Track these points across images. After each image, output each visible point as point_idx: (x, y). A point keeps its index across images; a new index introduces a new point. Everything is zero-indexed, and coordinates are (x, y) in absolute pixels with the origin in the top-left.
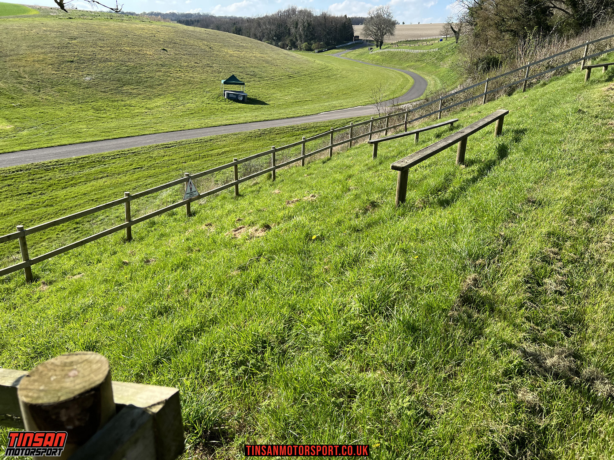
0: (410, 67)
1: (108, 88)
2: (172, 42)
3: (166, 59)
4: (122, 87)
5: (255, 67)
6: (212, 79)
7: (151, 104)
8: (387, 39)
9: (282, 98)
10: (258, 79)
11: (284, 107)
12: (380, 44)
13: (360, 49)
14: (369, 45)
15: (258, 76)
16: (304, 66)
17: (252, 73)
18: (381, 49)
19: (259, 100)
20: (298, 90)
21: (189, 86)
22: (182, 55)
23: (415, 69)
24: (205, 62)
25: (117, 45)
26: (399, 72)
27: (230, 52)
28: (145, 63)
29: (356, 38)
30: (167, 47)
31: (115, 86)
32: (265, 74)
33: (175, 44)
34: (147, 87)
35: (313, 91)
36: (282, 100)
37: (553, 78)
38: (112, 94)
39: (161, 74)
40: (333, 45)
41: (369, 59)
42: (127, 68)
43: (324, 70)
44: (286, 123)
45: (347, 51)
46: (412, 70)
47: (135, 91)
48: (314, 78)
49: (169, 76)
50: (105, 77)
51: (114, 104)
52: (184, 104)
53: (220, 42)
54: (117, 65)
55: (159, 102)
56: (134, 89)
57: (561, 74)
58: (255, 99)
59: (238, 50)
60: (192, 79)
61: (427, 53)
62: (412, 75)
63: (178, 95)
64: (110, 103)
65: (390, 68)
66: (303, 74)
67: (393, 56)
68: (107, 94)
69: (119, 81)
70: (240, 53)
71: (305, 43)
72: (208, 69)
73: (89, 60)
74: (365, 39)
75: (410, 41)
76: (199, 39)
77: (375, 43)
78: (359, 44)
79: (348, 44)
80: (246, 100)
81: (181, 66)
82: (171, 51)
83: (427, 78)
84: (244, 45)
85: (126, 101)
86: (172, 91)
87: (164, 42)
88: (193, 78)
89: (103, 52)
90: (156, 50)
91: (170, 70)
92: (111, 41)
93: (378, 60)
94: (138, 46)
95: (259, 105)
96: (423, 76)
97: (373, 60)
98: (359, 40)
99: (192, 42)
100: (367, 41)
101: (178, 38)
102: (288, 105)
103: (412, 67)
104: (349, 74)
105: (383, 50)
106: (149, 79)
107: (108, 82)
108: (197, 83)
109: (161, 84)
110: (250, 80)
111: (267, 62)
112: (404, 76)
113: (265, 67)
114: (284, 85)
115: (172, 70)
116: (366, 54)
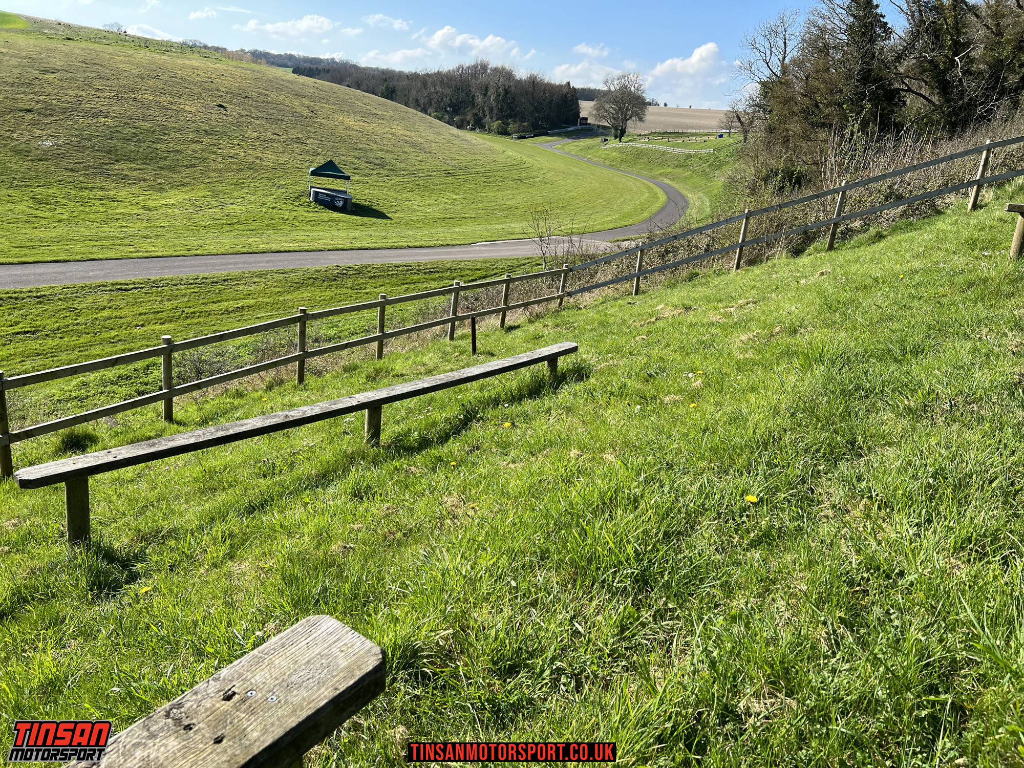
0: (665, 175)
1: (82, 163)
2: (242, 96)
3: (218, 122)
4: (113, 164)
5: (387, 151)
6: (297, 165)
7: (157, 200)
8: (632, 127)
9: (421, 209)
10: (386, 172)
11: (418, 225)
12: (621, 133)
13: (588, 140)
14: (603, 134)
15: (388, 167)
16: (480, 158)
17: (377, 162)
18: (620, 141)
19: (375, 210)
20: (455, 197)
21: (249, 173)
22: (253, 118)
23: (673, 180)
24: (293, 134)
25: (132, 90)
26: (645, 182)
27: (349, 121)
28: (176, 125)
29: (583, 122)
30: (230, 102)
31: (99, 161)
32: (403, 165)
33: (246, 99)
34: (163, 169)
35: (481, 201)
36: (419, 213)
37: (900, 223)
38: (87, 174)
39: (198, 147)
40: (544, 128)
41: (600, 156)
42: (134, 131)
43: (515, 167)
44: (399, 256)
45: (566, 141)
46: (667, 181)
47: (135, 173)
48: (492, 180)
49: (215, 153)
50: (83, 143)
51: (81, 194)
52: (223, 205)
53: (334, 104)
54: (116, 124)
55: (175, 197)
56: (135, 170)
57: (921, 214)
58: (368, 206)
59: (364, 119)
60: (258, 161)
61: (695, 155)
62: (667, 190)
63: (219, 187)
64: (73, 192)
65: (633, 174)
66: (473, 170)
67: (640, 154)
68: (76, 174)
69: (109, 152)
70: (367, 125)
71: (497, 122)
72: (295, 146)
73: (65, 110)
74: (597, 123)
75: (670, 133)
76: (297, 95)
77: (613, 131)
78: (586, 130)
79: (569, 129)
80: (349, 207)
81: (243, 136)
82: (234, 110)
83: (690, 196)
84: (380, 113)
85: (109, 190)
86: (210, 180)
87: (227, 93)
88: (261, 160)
89: (97, 99)
90: (205, 106)
91: (221, 142)
92: (124, 82)
93: (614, 159)
94: (172, 96)
95: (371, 219)
96: (684, 192)
97: (605, 160)
98: (587, 124)
99: (281, 99)
100: (599, 126)
101: (255, 90)
102: (425, 222)
103: (668, 176)
104: (558, 179)
105: (624, 145)
106: (172, 154)
107: (87, 152)
108: (266, 169)
109: (193, 166)
110: (371, 172)
111: (413, 145)
112: (652, 189)
113: (406, 152)
114: (432, 187)
115: (225, 142)
116: (596, 148)
